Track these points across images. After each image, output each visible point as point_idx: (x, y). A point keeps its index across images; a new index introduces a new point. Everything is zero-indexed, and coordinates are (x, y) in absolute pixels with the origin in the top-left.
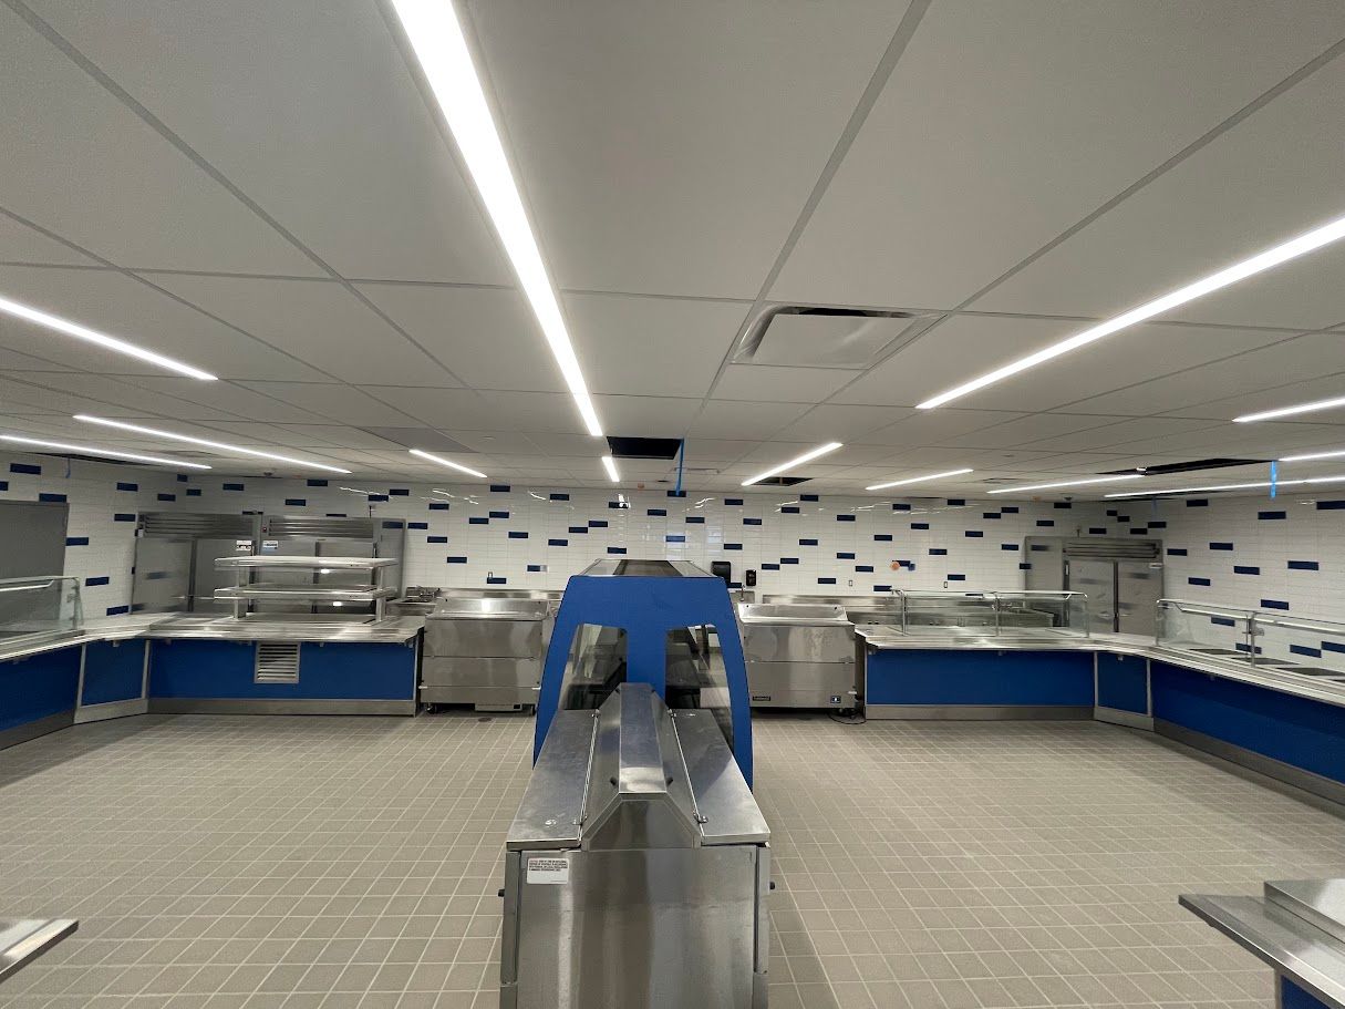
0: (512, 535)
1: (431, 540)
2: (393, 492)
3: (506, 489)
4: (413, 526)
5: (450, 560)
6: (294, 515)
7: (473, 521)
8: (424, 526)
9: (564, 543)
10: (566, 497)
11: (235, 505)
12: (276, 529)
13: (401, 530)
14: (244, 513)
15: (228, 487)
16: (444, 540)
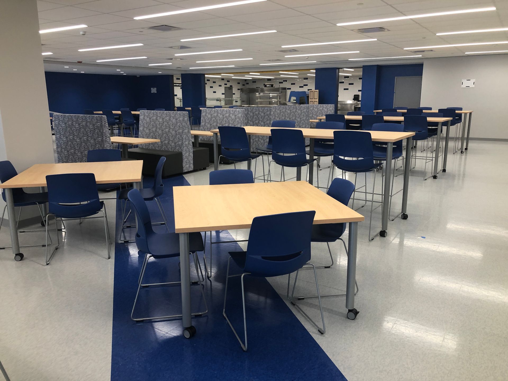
0: (308, 90)
2: (284, 81)
4: (288, 89)
7: (300, 87)
8: (290, 89)
11: (254, 86)
12: (262, 91)
13: (286, 90)
14: (256, 88)
15: (253, 82)
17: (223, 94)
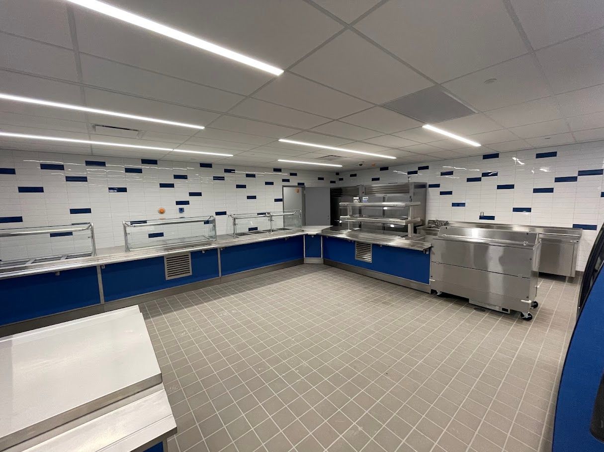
0: (499, 187)
1: (442, 193)
2: (420, 168)
3: (496, 156)
4: (431, 186)
5: (454, 205)
6: (375, 185)
7: (469, 180)
8: (438, 186)
9: (551, 190)
10: (554, 154)
11: (353, 183)
12: (369, 192)
13: (424, 189)
14: (356, 186)
15: (352, 176)
16: (450, 193)
17: (276, 200)
